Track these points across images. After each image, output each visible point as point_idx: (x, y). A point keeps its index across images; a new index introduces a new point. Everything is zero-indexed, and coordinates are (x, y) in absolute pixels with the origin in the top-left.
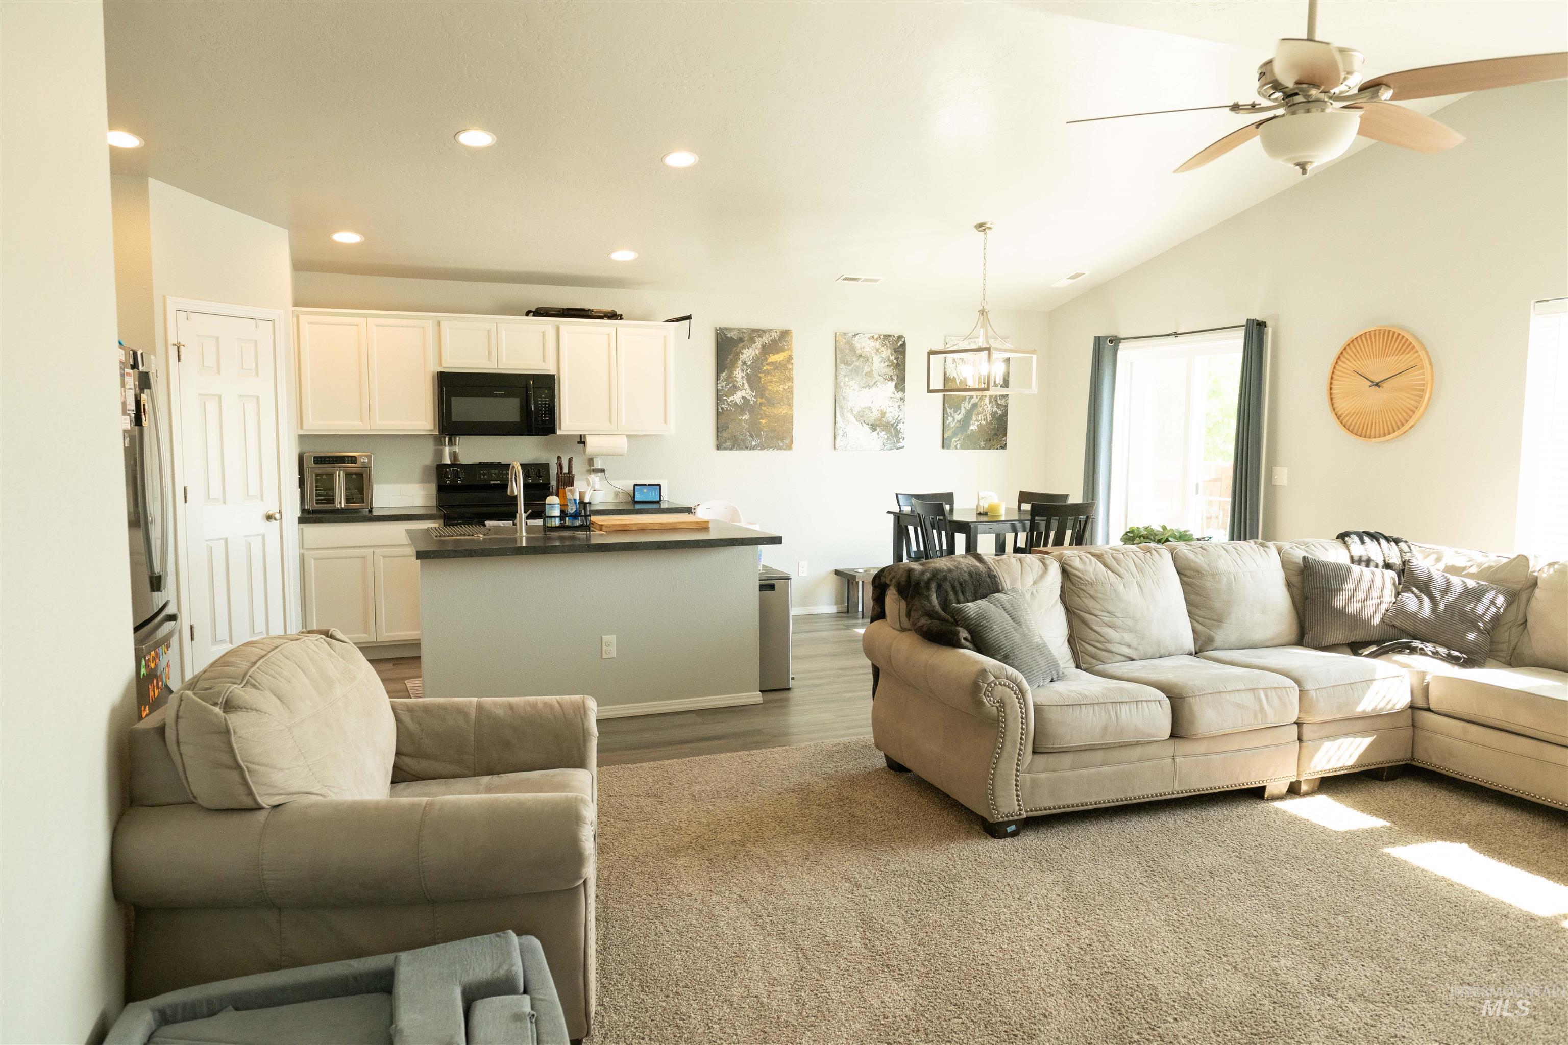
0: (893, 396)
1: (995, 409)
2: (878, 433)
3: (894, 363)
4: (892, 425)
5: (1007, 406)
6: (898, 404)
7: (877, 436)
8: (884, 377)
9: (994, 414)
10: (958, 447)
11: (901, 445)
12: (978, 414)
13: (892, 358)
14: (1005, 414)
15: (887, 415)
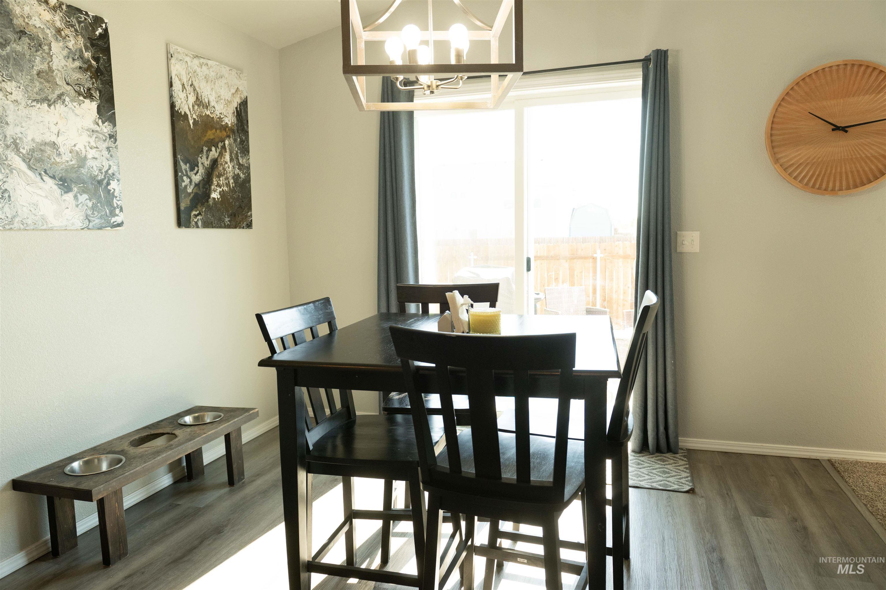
0: (96, 128)
1: (237, 171)
2: (76, 197)
3: (90, 66)
4: (100, 182)
5: (248, 168)
6: (106, 145)
7: (74, 202)
8: (77, 88)
9: (236, 177)
10: (200, 223)
11: (118, 219)
12: (219, 176)
13: (87, 55)
14: (248, 180)
15: (90, 163)
